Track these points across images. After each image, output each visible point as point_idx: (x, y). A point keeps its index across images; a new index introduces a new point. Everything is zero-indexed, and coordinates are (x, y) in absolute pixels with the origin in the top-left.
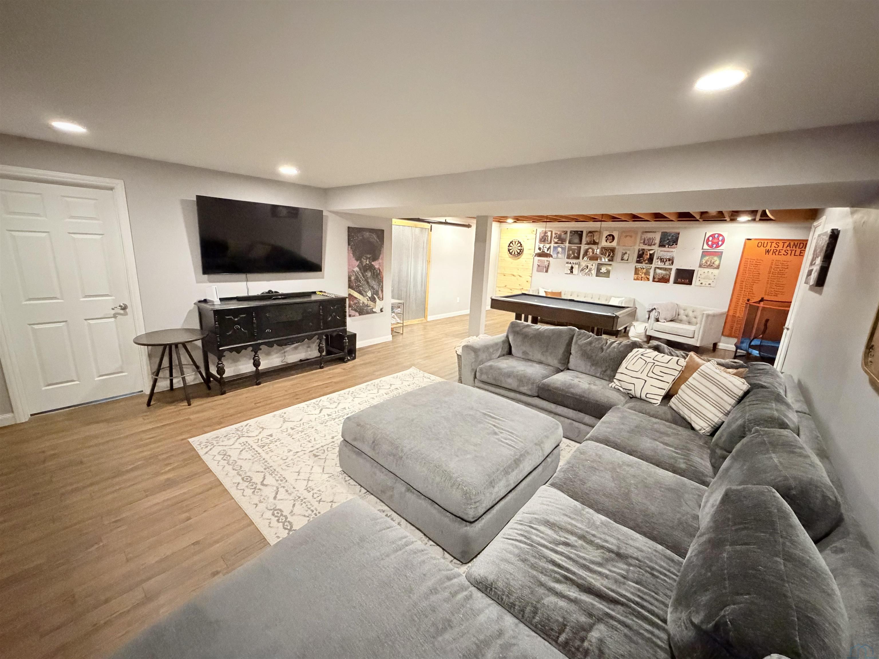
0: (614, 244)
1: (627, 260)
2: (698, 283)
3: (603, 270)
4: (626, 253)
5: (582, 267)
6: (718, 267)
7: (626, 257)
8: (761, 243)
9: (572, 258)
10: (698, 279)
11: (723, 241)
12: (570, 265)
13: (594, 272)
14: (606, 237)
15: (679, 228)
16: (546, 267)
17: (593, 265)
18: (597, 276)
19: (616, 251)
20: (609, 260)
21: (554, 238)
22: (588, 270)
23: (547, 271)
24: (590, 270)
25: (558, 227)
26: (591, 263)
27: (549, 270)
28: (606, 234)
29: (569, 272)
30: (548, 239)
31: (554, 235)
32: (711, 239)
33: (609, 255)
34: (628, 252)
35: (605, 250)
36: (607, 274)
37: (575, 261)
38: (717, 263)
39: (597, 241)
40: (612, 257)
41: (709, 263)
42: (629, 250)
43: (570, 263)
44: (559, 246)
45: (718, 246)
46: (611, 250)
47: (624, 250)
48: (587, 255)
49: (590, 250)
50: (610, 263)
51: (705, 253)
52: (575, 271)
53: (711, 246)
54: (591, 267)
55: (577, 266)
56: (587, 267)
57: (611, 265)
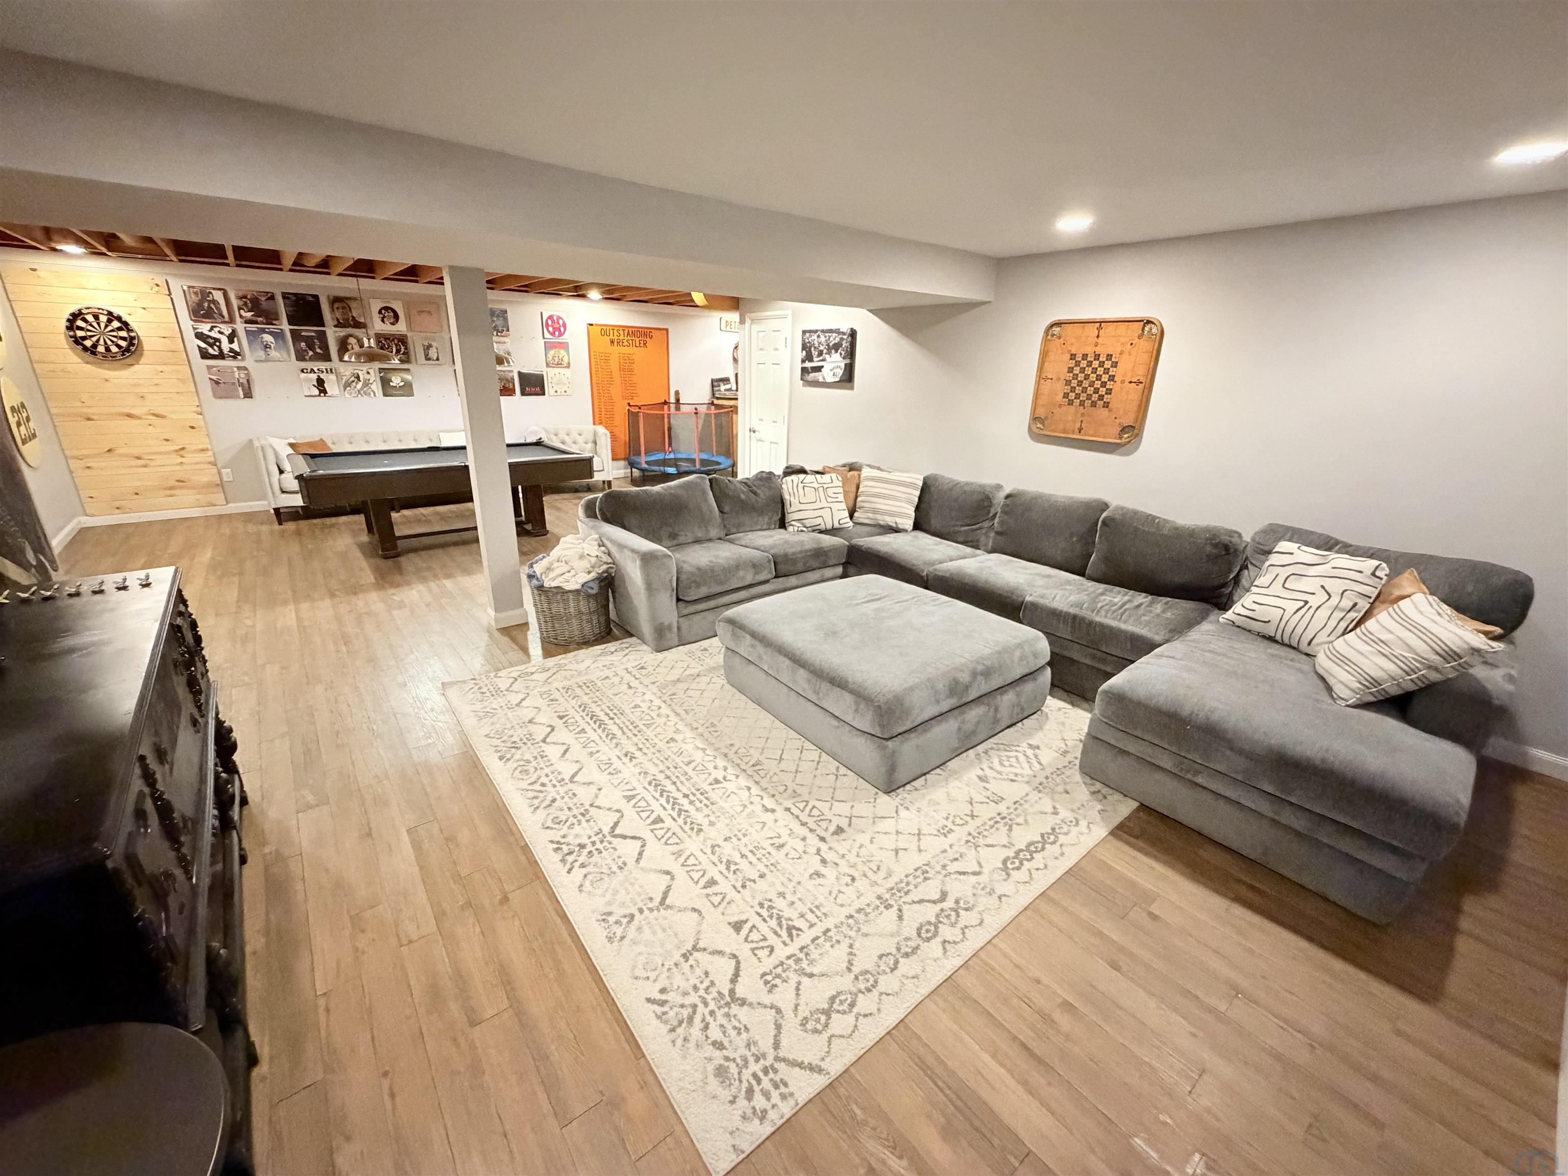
0: (401, 327)
1: (438, 359)
2: (552, 392)
3: (396, 381)
4: (430, 346)
5: (345, 379)
6: (568, 366)
7: (433, 353)
8: (605, 330)
9: (311, 359)
10: (550, 386)
11: (564, 325)
12: (314, 376)
13: (376, 387)
14: (380, 312)
15: (502, 302)
16: (241, 385)
17: (371, 372)
18: (385, 395)
19: (410, 340)
20: (402, 361)
21: (240, 309)
22: (359, 385)
23: (248, 395)
24: (367, 384)
25: (240, 281)
26: (365, 369)
27: (256, 390)
28: (376, 306)
29: (317, 392)
30: (219, 309)
31: (235, 303)
32: (550, 322)
33: (398, 351)
34: (434, 344)
35: (386, 339)
36: (407, 390)
37: (323, 365)
38: (566, 359)
39: (362, 320)
40: (406, 353)
41: (557, 359)
42: (434, 340)
43: (312, 371)
44: (263, 331)
45: (561, 335)
46: (399, 340)
47: (426, 339)
48: (347, 350)
49: (352, 340)
50: (405, 366)
51: (548, 346)
52: (331, 385)
53: (553, 334)
54: (368, 377)
55: (333, 377)
56: (358, 378)
57: (408, 370)
